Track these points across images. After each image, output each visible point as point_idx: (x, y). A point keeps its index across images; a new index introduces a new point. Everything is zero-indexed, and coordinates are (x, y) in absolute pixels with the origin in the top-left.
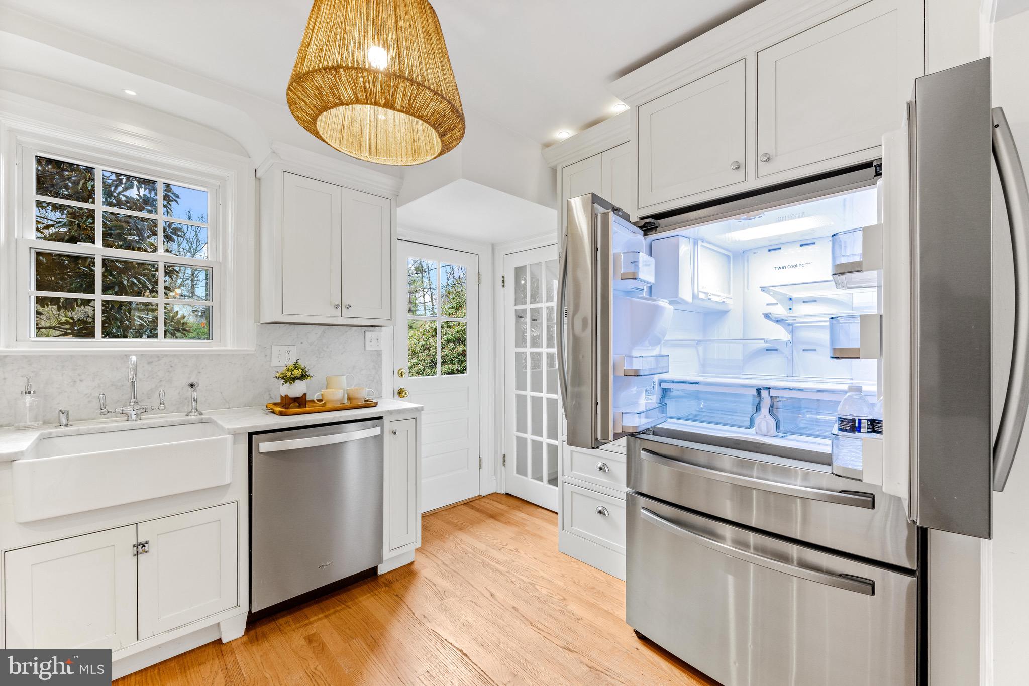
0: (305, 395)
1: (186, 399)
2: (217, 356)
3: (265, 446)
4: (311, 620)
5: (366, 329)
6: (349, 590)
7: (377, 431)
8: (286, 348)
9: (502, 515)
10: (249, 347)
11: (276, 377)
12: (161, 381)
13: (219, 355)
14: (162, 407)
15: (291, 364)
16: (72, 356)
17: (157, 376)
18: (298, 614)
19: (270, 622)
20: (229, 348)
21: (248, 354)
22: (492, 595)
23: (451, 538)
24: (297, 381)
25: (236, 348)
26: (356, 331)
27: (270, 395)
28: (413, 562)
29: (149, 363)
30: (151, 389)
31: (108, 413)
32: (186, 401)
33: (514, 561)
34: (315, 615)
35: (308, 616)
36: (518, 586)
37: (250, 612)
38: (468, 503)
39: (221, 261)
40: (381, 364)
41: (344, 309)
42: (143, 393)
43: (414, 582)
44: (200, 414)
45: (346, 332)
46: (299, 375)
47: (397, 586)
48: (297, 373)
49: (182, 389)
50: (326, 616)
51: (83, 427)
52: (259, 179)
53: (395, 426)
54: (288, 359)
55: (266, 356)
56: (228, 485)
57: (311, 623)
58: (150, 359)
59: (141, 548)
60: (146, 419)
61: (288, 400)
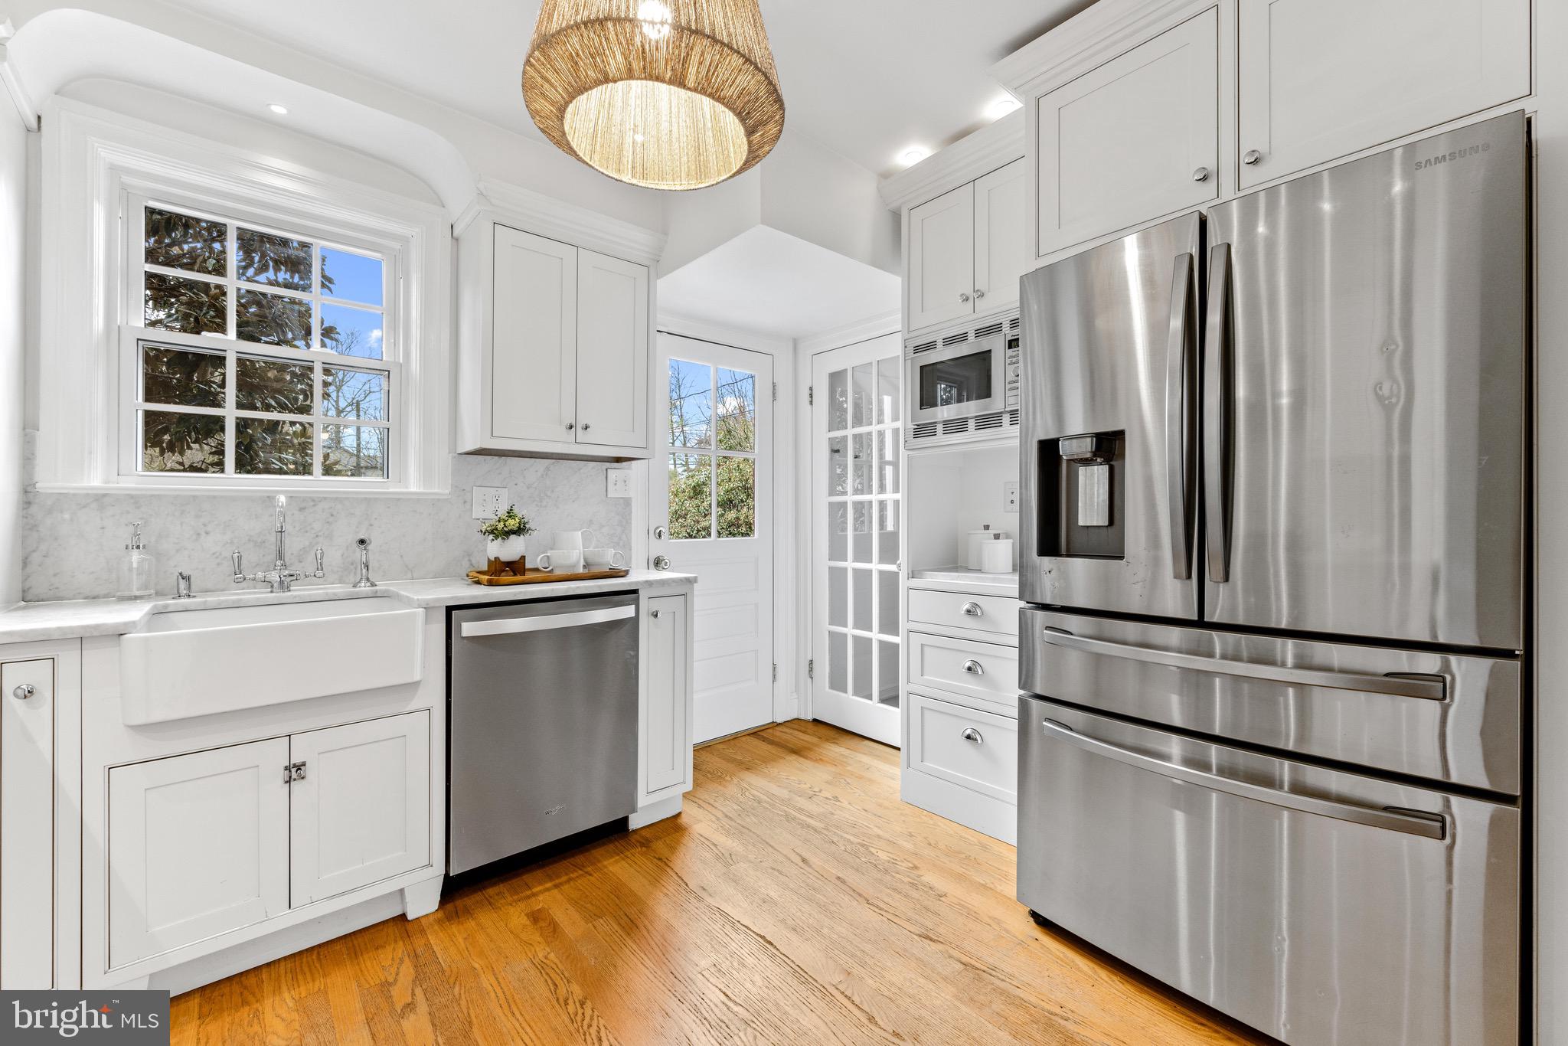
0: (523, 558)
1: (352, 564)
2: (396, 501)
3: (469, 628)
4: (535, 890)
5: (608, 465)
6: (588, 850)
7: (627, 612)
8: (493, 491)
9: (809, 749)
10: (441, 488)
11: (482, 532)
12: (317, 536)
13: (399, 499)
14: (320, 573)
15: (502, 512)
16: (195, 497)
17: (312, 528)
18: (515, 882)
19: (475, 891)
20: (413, 489)
21: (439, 500)
22: (804, 860)
23: (735, 781)
24: (513, 537)
25: (422, 490)
26: (593, 468)
27: (470, 561)
28: (680, 813)
29: (302, 509)
30: (304, 548)
31: (245, 579)
32: (352, 567)
33: (833, 814)
34: (540, 884)
35: (530, 884)
36: (843, 848)
37: (447, 874)
38: (756, 733)
39: (401, 361)
40: (631, 519)
41: (579, 432)
42: (292, 554)
43: (684, 842)
44: (373, 585)
45: (580, 469)
46: (515, 528)
47: (659, 846)
48: (512, 524)
49: (347, 549)
50: (556, 886)
51: (211, 599)
52: (457, 240)
53: (655, 605)
54: (497, 509)
55: (465, 502)
56: (417, 684)
57: (534, 895)
58: (302, 503)
59: (295, 771)
60: (298, 591)
61: (499, 566)
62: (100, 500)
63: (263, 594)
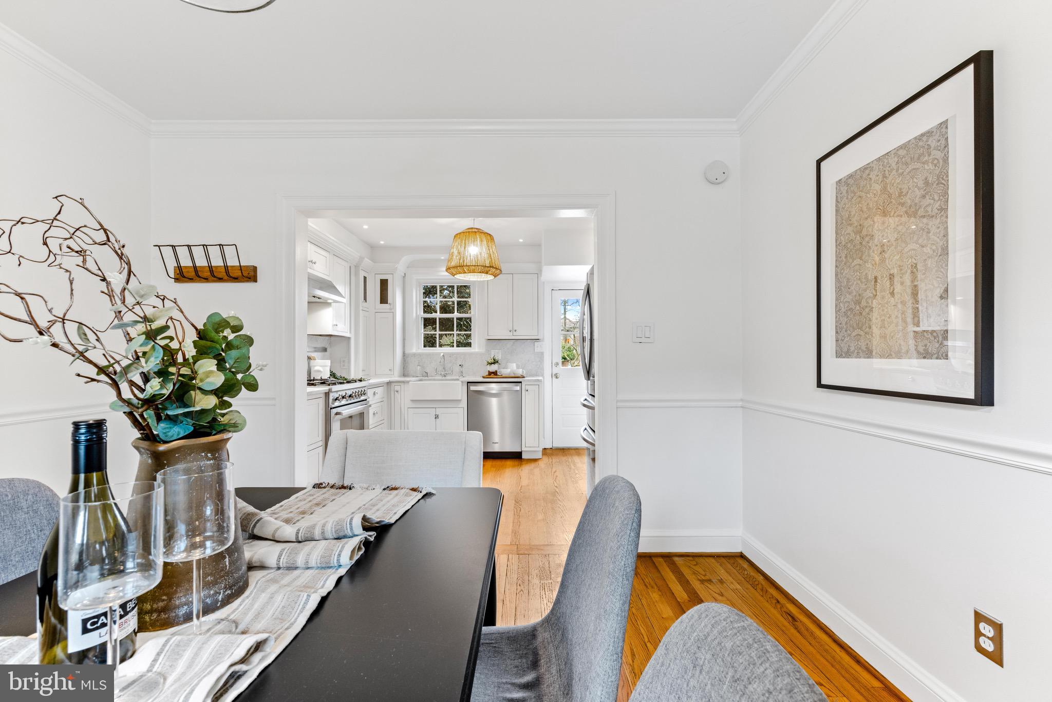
0: (496, 371)
3: (472, 388)
5: (534, 341)
7: (518, 388)
8: (497, 351)
13: (473, 354)
16: (430, 354)
17: (452, 362)
20: (477, 350)
21: (481, 354)
24: (495, 365)
26: (529, 342)
28: (539, 459)
29: (450, 357)
30: (450, 367)
31: (437, 373)
40: (544, 359)
41: (514, 332)
42: (447, 368)
45: (524, 343)
47: (525, 462)
48: (493, 361)
51: (430, 378)
53: (527, 387)
54: (495, 356)
55: (489, 354)
56: (461, 400)
58: (451, 355)
59: (437, 417)
60: (447, 377)
61: (490, 373)
62: (414, 355)
63: (440, 378)
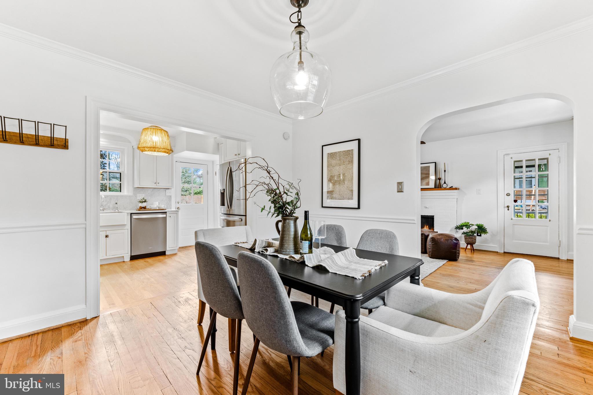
0: (146, 206)
2: (122, 196)
3: (135, 217)
5: (165, 189)
7: (164, 216)
8: (141, 194)
11: (138, 202)
12: (108, 202)
14: (109, 208)
20: (126, 194)
21: (130, 196)
24: (144, 203)
25: (128, 194)
26: (162, 190)
27: (137, 207)
28: (177, 253)
29: (105, 198)
30: (106, 204)
32: (114, 207)
37: (131, 255)
39: (123, 171)
40: (171, 199)
41: (157, 184)
42: (104, 205)
44: (118, 210)
45: (159, 190)
47: (171, 256)
48: (144, 200)
49: (114, 204)
52: (134, 149)
53: (170, 215)
54: (142, 198)
55: (135, 196)
56: (126, 225)
59: (107, 236)
60: (105, 211)
61: (141, 208)
